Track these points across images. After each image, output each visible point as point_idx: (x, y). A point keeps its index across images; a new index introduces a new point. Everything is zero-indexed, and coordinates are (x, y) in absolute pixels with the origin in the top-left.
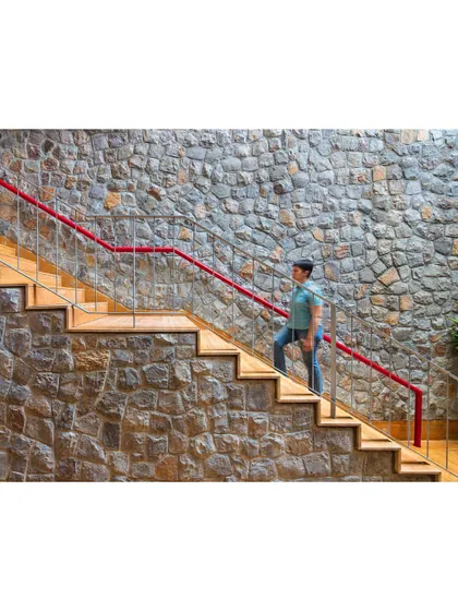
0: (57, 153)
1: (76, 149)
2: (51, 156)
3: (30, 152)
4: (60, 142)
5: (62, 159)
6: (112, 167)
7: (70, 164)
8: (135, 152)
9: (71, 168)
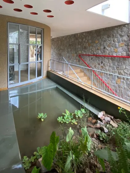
0: (104, 64)
1: (109, 64)
2: (103, 65)
3: (98, 63)
4: (105, 62)
5: (105, 66)
6: (118, 71)
7: (107, 68)
8: (126, 68)
9: (107, 69)
